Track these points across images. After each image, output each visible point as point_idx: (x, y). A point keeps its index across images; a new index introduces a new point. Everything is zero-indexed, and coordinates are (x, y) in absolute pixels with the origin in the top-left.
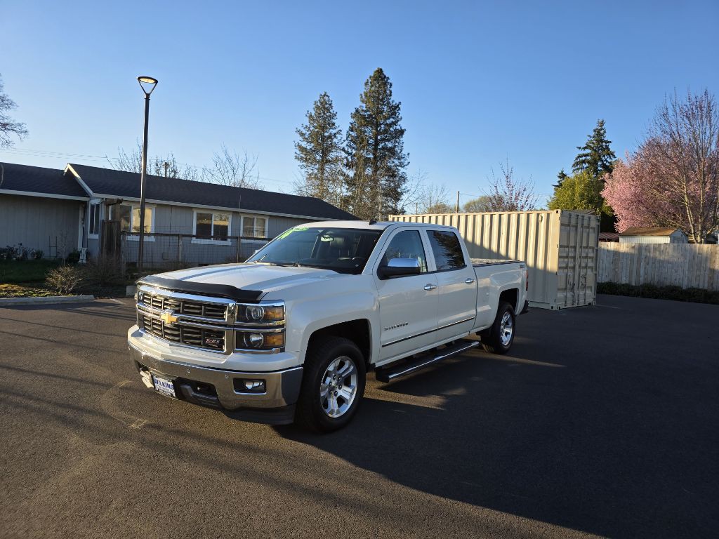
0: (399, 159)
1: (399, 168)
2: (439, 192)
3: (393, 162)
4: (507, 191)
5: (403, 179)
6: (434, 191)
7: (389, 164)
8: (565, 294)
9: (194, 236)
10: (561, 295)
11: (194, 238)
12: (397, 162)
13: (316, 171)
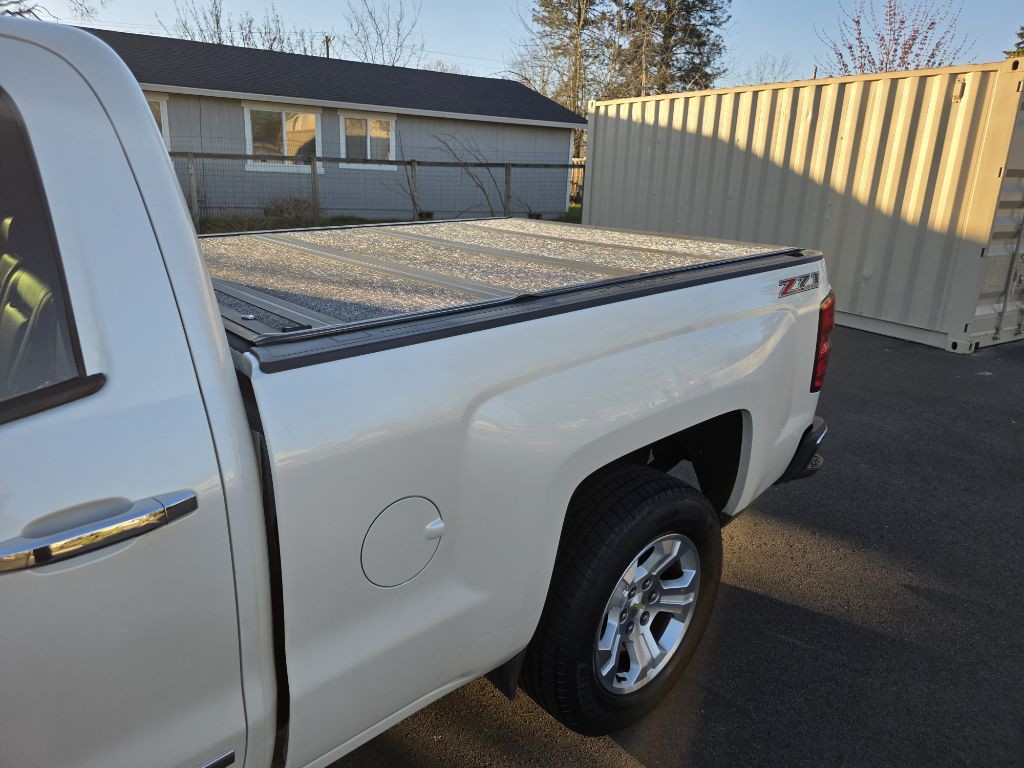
0: (712, 11)
1: (711, 28)
2: (777, 68)
3: (701, 17)
4: (884, 33)
5: (717, 48)
6: (769, 67)
7: (693, 22)
8: (999, 307)
9: (249, 157)
10: (985, 310)
11: (249, 162)
12: (707, 16)
13: (567, 40)
